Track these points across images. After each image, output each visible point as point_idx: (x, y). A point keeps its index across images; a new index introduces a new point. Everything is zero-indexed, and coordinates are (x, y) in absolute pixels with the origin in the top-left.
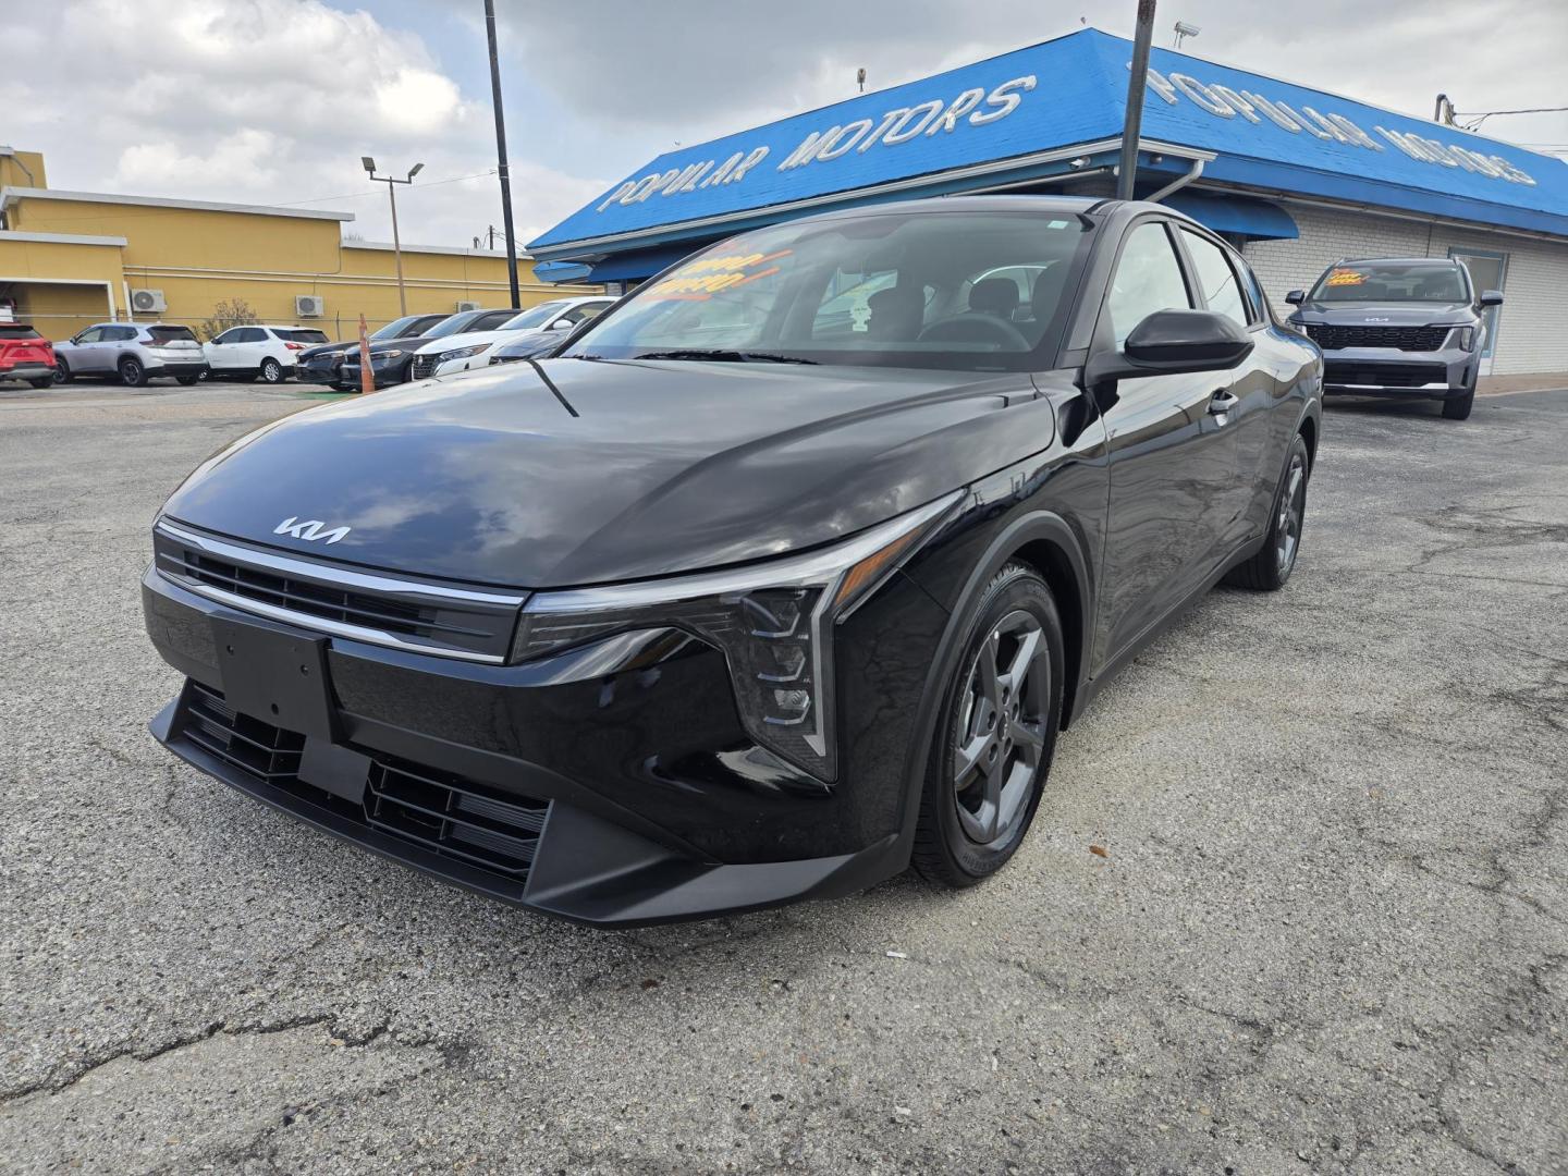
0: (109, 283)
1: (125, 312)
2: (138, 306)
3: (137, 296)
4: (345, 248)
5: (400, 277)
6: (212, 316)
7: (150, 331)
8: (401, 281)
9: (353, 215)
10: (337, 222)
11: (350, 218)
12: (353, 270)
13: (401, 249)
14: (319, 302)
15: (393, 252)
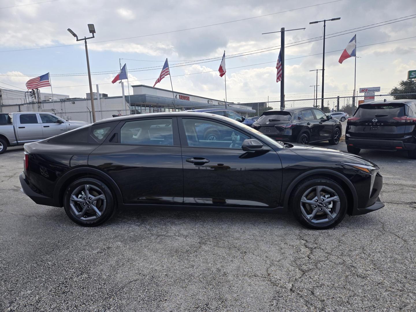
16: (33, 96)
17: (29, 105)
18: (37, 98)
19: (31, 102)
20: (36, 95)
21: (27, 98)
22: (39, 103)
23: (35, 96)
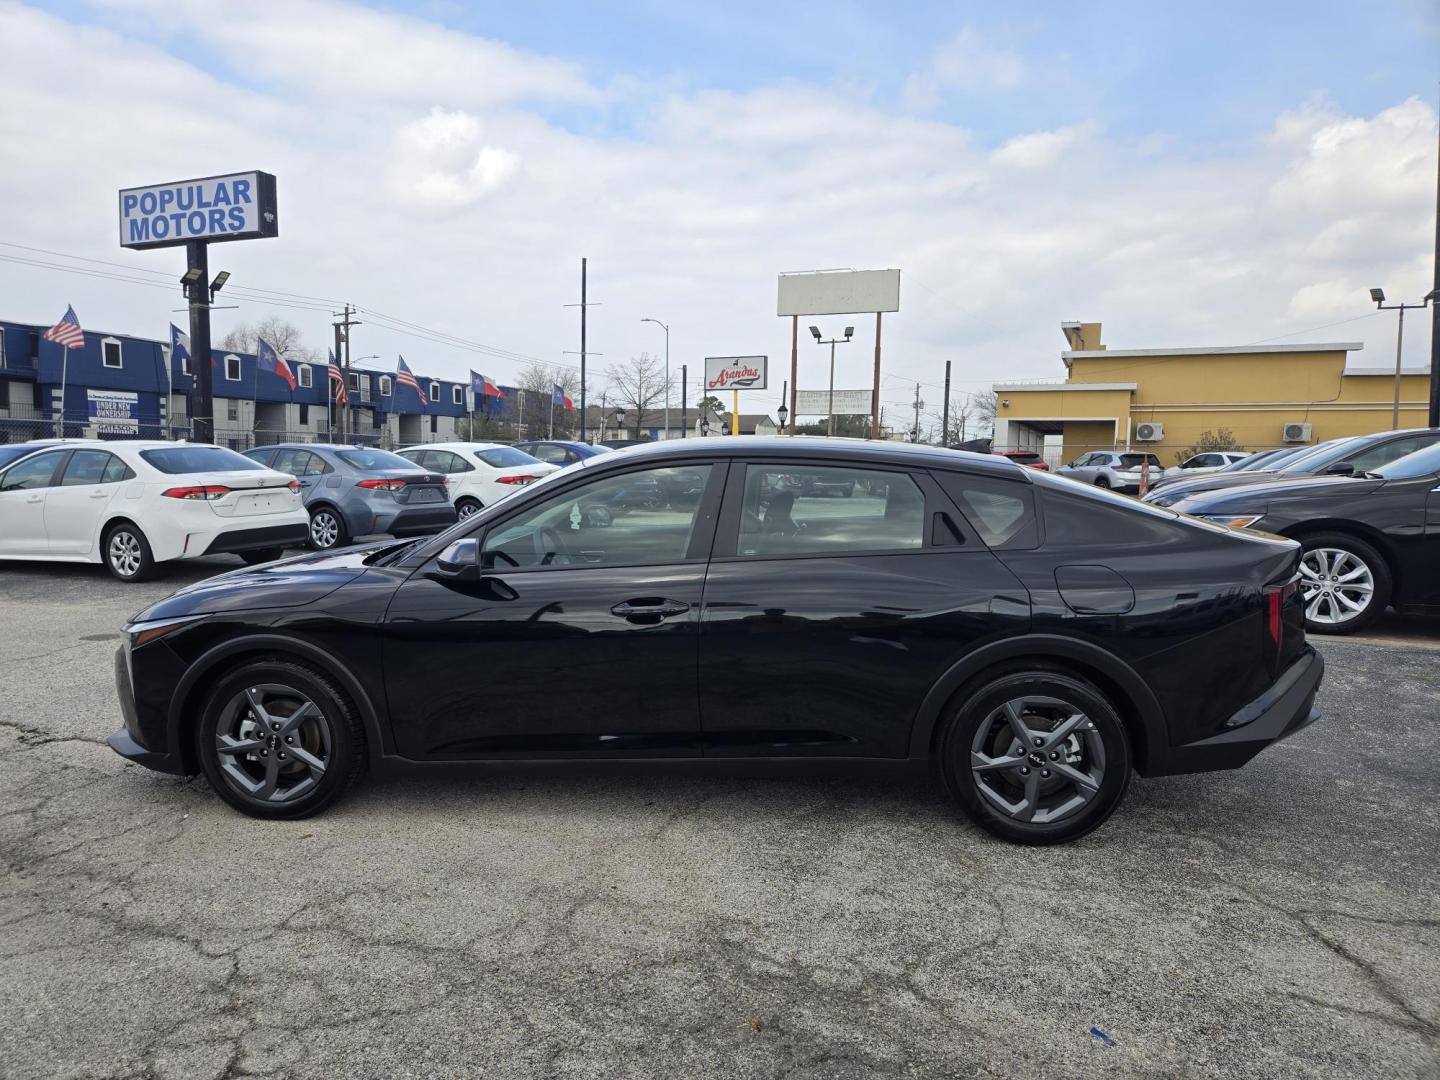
0: (1117, 420)
1: (1124, 442)
2: (1141, 436)
3: (1140, 429)
4: (1348, 376)
5: (1397, 399)
6: (1195, 444)
7: (1121, 458)
8: (1397, 404)
9: (1362, 344)
10: (1345, 352)
11: (1358, 347)
12: (1353, 397)
13: (1403, 373)
14: (1308, 428)
15: (1394, 376)
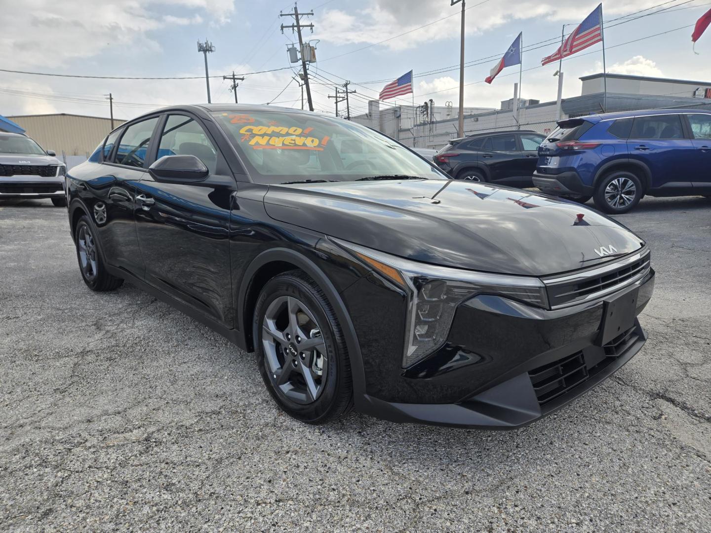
16: (425, 113)
17: (419, 127)
18: (429, 116)
19: (422, 122)
20: (429, 111)
21: (418, 116)
22: (432, 123)
23: (428, 113)
